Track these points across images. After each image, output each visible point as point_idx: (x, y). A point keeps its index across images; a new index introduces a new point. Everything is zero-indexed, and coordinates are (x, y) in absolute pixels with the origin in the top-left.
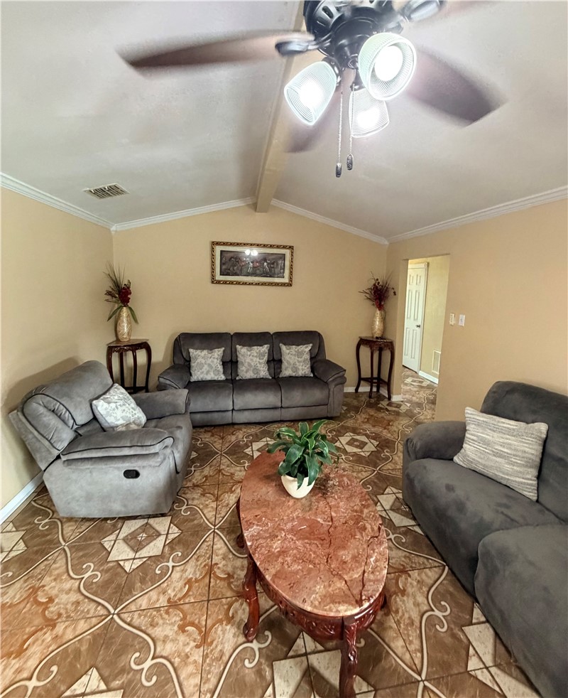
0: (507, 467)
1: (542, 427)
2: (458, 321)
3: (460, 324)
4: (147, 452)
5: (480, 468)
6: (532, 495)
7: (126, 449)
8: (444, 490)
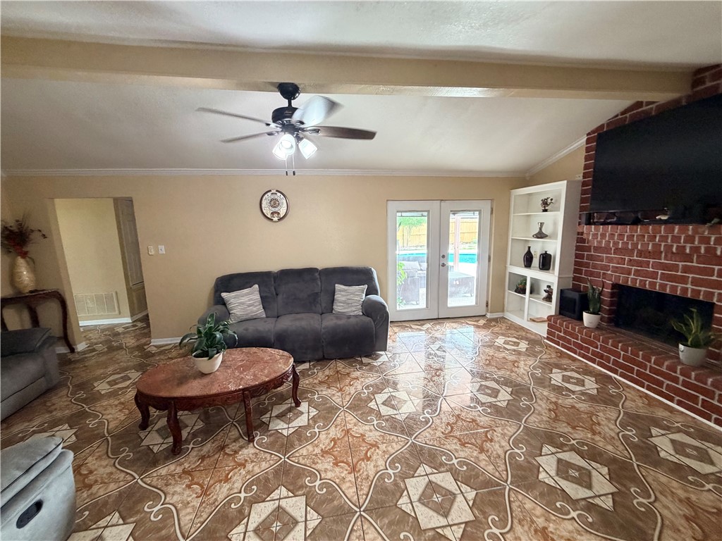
0: (255, 309)
1: (256, 286)
2: (157, 250)
3: (160, 252)
4: (55, 458)
5: (245, 317)
6: (264, 316)
7: (21, 479)
8: (245, 332)
